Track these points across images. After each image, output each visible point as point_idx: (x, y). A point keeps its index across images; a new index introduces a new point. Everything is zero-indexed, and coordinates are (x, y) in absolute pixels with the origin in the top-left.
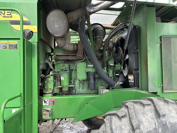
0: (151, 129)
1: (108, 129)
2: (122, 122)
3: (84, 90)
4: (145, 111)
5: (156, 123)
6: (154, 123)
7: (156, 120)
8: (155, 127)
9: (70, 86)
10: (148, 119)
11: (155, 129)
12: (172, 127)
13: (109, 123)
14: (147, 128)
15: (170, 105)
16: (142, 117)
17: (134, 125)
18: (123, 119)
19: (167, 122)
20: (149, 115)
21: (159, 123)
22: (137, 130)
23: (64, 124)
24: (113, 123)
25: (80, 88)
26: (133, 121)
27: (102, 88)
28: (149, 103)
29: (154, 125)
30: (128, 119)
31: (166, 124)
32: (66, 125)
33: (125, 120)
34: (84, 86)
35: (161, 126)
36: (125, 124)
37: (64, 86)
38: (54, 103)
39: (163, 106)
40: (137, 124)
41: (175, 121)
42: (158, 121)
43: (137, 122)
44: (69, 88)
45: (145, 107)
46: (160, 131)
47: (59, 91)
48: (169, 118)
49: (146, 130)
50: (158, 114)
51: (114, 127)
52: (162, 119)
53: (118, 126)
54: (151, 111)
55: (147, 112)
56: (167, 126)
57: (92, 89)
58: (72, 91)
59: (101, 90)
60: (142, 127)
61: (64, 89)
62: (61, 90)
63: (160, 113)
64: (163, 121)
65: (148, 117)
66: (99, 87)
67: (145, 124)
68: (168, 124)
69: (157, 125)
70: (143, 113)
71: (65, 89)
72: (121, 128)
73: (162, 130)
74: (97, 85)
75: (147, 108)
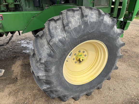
0: (77, 26)
1: (47, 29)
2: (57, 24)
3: (30, 8)
4: (75, 15)
5: (81, 22)
6: (79, 22)
7: (80, 20)
8: (79, 25)
9: (16, 3)
10: (75, 20)
11: (80, 26)
12: (91, 24)
13: (47, 25)
14: (74, 26)
15: (93, 11)
16: (71, 19)
17: (64, 23)
18: (58, 22)
19: (88, 21)
20: (77, 17)
21: (83, 21)
22: (66, 27)
23: (22, 40)
24: (51, 26)
25: (26, 6)
26: (64, 21)
27: (47, 6)
28: (78, 9)
29: (79, 23)
30: (61, 21)
31: (87, 22)
32: (24, 41)
33: (59, 22)
34: (30, 4)
35: (83, 24)
36: (59, 25)
37: (9, 3)
38: (2, 18)
39: (88, 11)
40: (66, 23)
41: (94, 20)
42: (82, 21)
43: (67, 22)
44: (15, 5)
45: (75, 12)
46: (83, 27)
47: (6, 9)
48: (90, 19)
49: (73, 27)
50: (83, 16)
51: (51, 28)
52: (85, 19)
53: (54, 27)
54: (78, 15)
55: (76, 15)
56: (88, 24)
57: (37, 6)
58: (19, 9)
59: (46, 8)
60: (70, 25)
61: (10, 6)
62: (8, 7)
63: (84, 14)
64: (85, 20)
65: (76, 19)
66: (44, 5)
67: (73, 23)
68: (88, 22)
69: (81, 23)
70: (73, 16)
71: (12, 6)
72: (56, 27)
73: (84, 26)
74: (42, 3)
75: (76, 12)
